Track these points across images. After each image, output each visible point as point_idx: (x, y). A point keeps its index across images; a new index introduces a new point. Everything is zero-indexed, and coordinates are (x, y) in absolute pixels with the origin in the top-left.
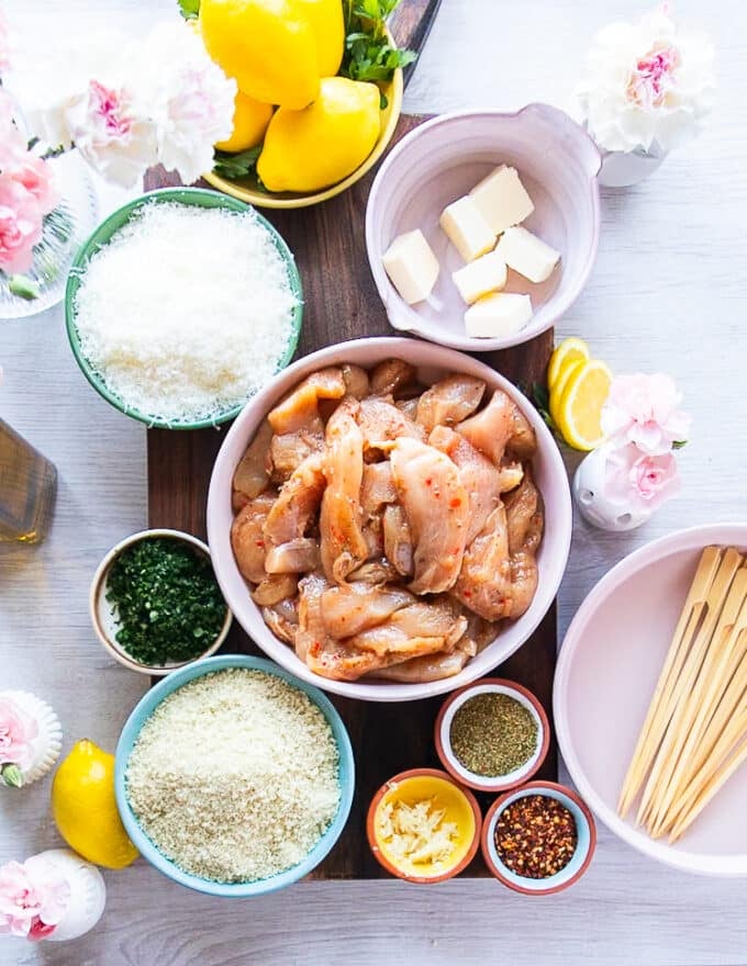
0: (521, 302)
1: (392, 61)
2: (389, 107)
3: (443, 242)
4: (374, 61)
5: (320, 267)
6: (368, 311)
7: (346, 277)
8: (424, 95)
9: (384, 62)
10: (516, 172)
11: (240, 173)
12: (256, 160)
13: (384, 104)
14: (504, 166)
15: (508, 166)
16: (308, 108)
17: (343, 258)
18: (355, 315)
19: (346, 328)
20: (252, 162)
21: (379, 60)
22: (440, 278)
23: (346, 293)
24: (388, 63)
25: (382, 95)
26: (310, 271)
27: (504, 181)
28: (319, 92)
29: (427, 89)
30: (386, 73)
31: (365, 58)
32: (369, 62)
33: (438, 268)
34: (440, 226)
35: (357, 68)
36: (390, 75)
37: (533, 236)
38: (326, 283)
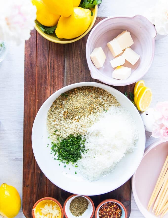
0: (128, 70)
1: (95, 3)
2: (93, 15)
3: (107, 50)
4: (90, 2)
5: (73, 58)
6: (85, 70)
7: (80, 61)
8: (103, 11)
9: (92, 3)
10: (130, 33)
11: (51, 33)
12: (55, 30)
13: (92, 15)
14: (126, 31)
15: (128, 31)
16: (70, 16)
17: (79, 56)
18: (82, 71)
19: (79, 75)
20: (54, 30)
21: (91, 2)
22: (106, 60)
23: (80, 65)
24: (94, 3)
25: (92, 12)
26: (70, 59)
27: (126, 35)
28: (73, 12)
29: (103, 9)
30: (93, 6)
31: (87, 2)
32: (88, 3)
33: (106, 57)
34: (107, 45)
35: (85, 4)
36: (94, 7)
37: (132, 50)
38: (74, 62)
